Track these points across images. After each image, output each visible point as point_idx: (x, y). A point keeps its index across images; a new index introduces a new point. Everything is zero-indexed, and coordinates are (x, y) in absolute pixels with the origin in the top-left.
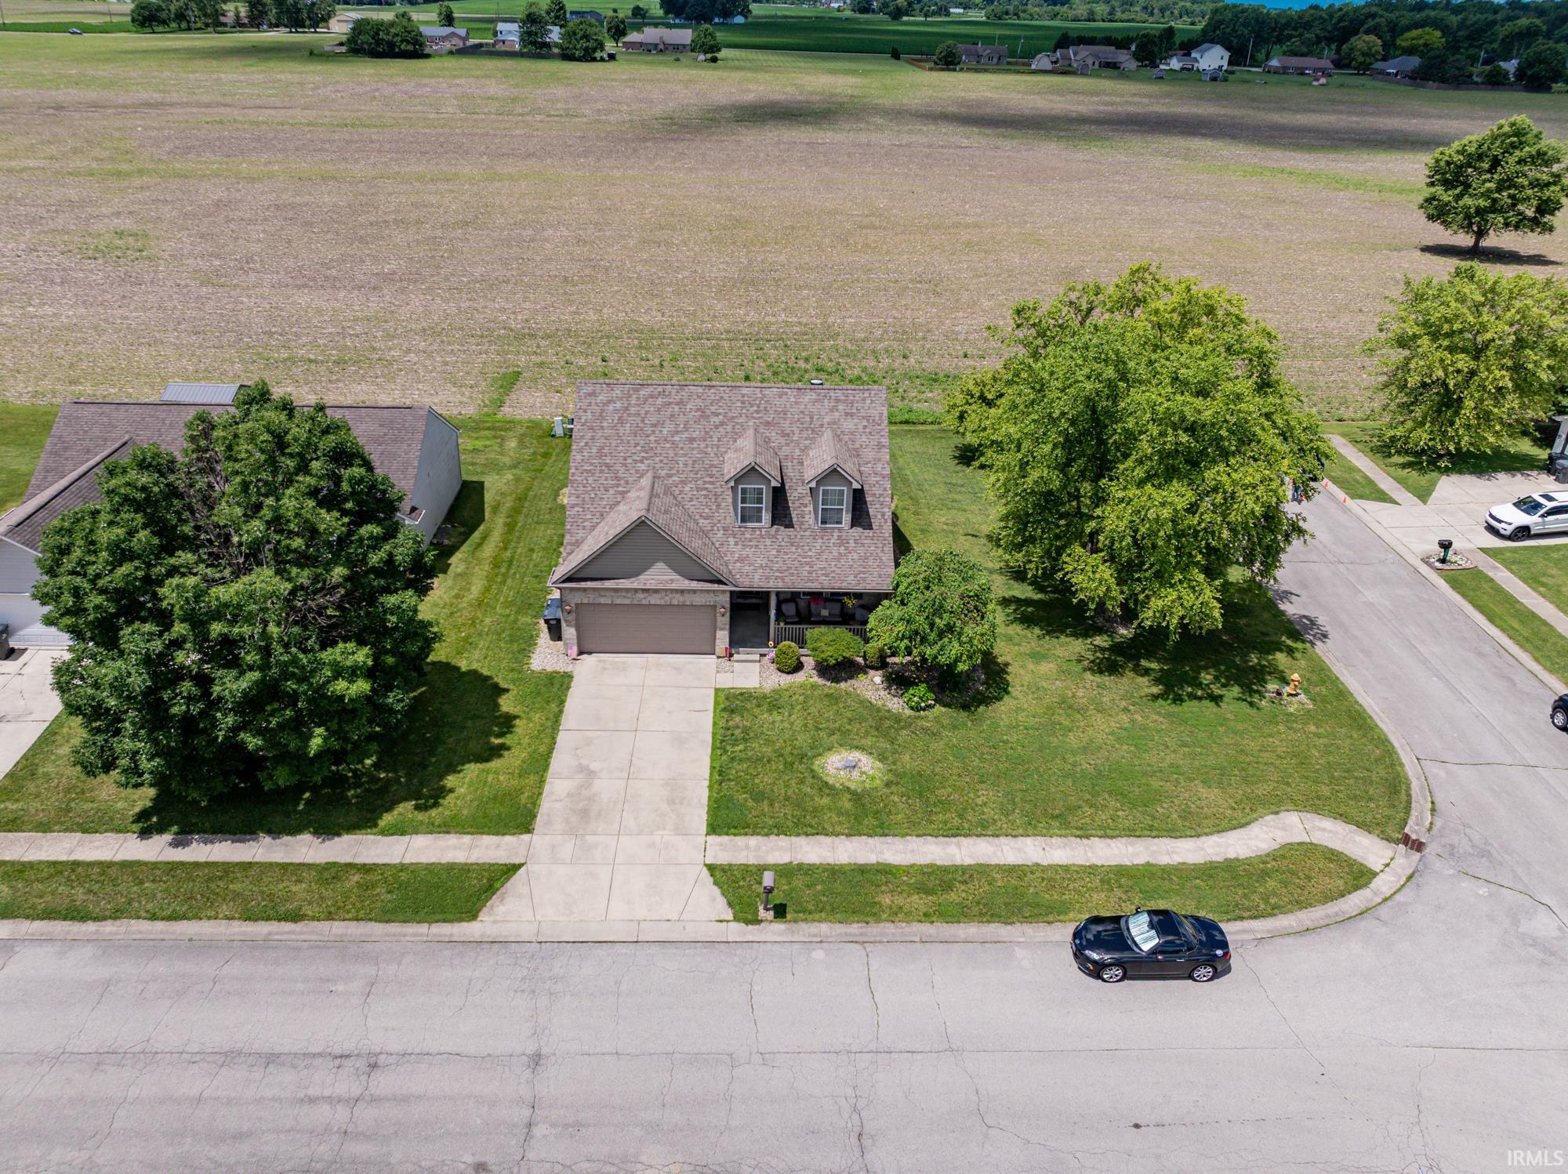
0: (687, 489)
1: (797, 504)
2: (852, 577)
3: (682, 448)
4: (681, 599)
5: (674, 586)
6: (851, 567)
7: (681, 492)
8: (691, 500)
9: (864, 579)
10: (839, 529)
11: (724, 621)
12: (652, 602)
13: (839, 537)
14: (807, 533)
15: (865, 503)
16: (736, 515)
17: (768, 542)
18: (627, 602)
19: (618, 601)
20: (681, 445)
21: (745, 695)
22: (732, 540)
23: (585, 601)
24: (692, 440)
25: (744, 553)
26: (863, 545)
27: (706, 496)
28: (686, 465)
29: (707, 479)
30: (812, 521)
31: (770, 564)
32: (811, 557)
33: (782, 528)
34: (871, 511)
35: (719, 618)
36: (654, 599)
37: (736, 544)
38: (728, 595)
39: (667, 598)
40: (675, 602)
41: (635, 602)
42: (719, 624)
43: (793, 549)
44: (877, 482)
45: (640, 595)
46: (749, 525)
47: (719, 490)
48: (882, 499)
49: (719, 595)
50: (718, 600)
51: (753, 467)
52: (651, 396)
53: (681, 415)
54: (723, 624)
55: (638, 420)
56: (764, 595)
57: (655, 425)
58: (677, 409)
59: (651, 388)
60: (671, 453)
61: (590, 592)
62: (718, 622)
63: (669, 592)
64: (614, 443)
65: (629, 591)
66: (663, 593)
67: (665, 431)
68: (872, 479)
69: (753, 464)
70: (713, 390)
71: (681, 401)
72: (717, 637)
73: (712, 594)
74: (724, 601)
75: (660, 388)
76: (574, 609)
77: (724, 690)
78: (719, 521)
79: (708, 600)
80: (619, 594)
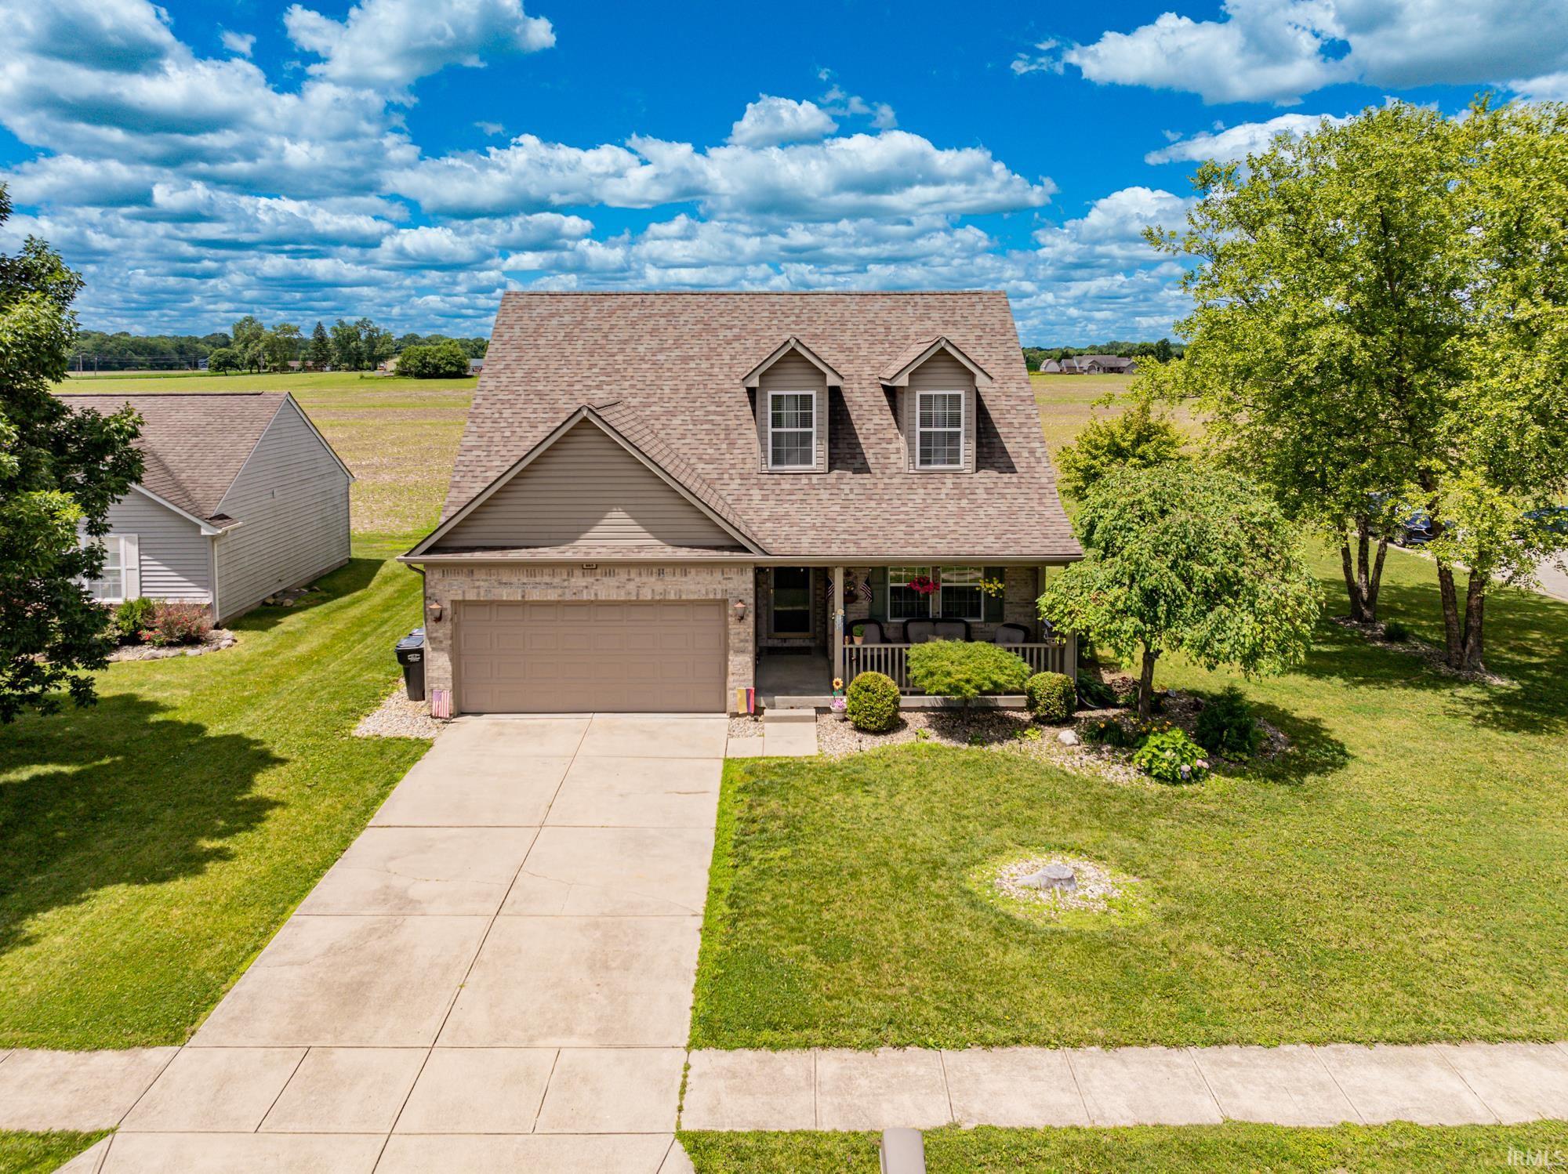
0: (676, 421)
1: (873, 439)
2: (991, 539)
3: (670, 370)
4: (659, 587)
5: (644, 555)
6: (986, 525)
7: (664, 427)
8: (683, 436)
9: (1017, 542)
10: (955, 473)
11: (743, 633)
12: (602, 597)
13: (956, 486)
14: (894, 481)
15: (997, 435)
16: (764, 450)
17: (824, 495)
18: (553, 595)
19: (535, 595)
20: (666, 366)
21: (789, 769)
22: (756, 493)
23: (471, 596)
24: (686, 359)
25: (781, 510)
26: (1003, 496)
27: (708, 432)
28: (675, 390)
29: (713, 408)
30: (903, 463)
31: (829, 523)
32: (907, 513)
33: (849, 474)
34: (1009, 447)
35: (734, 627)
36: (607, 589)
37: (765, 498)
38: (750, 575)
39: (631, 586)
40: (647, 595)
41: (568, 597)
42: (733, 640)
43: (873, 504)
44: (1013, 407)
45: (579, 581)
46: (787, 468)
47: (733, 423)
48: (1025, 430)
49: (732, 573)
50: (730, 585)
51: (793, 349)
52: (622, 308)
53: (670, 329)
54: (742, 641)
55: (598, 336)
56: (823, 573)
57: (625, 342)
58: (663, 321)
59: (621, 299)
60: (650, 376)
61: (480, 575)
62: (731, 637)
63: (634, 573)
64: (554, 365)
65: (558, 570)
66: (623, 575)
67: (641, 349)
68: (1003, 403)
69: (793, 342)
70: (723, 299)
71: (671, 313)
72: (731, 669)
73: (718, 576)
74: (743, 586)
75: (637, 299)
76: (448, 613)
77: (743, 761)
78: (733, 466)
79: (711, 587)
80: (538, 579)
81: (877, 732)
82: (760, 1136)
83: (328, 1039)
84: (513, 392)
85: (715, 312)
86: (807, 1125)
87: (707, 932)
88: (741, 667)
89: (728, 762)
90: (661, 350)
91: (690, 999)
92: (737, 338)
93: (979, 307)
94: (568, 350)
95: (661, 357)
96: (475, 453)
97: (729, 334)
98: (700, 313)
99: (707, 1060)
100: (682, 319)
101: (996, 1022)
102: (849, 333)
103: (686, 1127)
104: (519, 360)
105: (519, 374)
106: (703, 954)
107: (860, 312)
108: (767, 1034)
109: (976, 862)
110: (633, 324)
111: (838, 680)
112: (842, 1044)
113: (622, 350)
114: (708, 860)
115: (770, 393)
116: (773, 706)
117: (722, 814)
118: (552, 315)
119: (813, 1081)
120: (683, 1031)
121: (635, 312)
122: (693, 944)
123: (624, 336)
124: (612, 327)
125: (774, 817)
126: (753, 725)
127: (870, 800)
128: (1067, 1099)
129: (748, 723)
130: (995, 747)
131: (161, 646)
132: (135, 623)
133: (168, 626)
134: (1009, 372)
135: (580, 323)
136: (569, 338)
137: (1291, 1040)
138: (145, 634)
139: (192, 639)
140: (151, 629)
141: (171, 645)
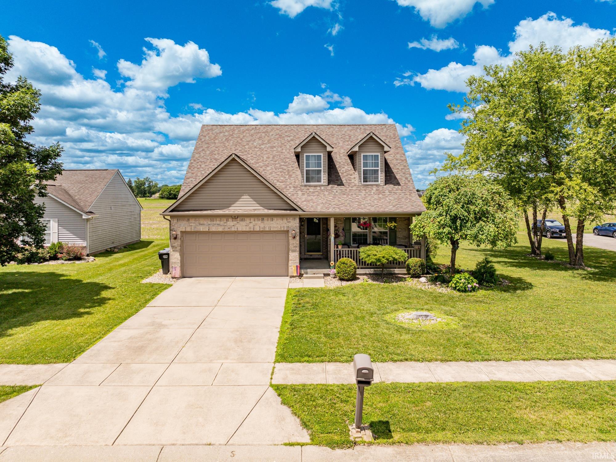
0: (268, 168)
1: (345, 174)
2: (392, 206)
3: (266, 151)
4: (262, 225)
5: (256, 212)
6: (389, 202)
7: (264, 170)
8: (271, 173)
9: (401, 207)
10: (377, 185)
11: (295, 243)
12: (240, 229)
13: (377, 190)
14: (353, 188)
15: (393, 173)
16: (303, 177)
17: (326, 193)
18: (220, 229)
19: (213, 229)
20: (265, 149)
22: (300, 193)
23: (188, 229)
24: (272, 147)
25: (309, 198)
26: (396, 193)
27: (281, 172)
28: (268, 158)
29: (283, 164)
30: (357, 182)
31: (328, 202)
32: (358, 199)
33: (336, 186)
34: (398, 177)
35: (292, 241)
36: (242, 226)
37: (303, 194)
38: (298, 221)
39: (251, 225)
40: (257, 229)
41: (226, 230)
42: (291, 247)
43: (345, 196)
44: (399, 163)
45: (231, 223)
46: (312, 184)
47: (291, 169)
48: (403, 171)
49: (291, 220)
50: (290, 225)
51: (314, 137)
52: (248, 130)
53: (266, 137)
54: (294, 247)
55: (238, 139)
56: (325, 220)
57: (249, 141)
58: (263, 134)
59: (247, 127)
60: (259, 153)
61: (192, 221)
62: (290, 245)
63: (252, 219)
64: (221, 149)
65: (222, 219)
66: (248, 220)
67: (255, 144)
68: (395, 162)
69: (314, 134)
70: (287, 127)
71: (267, 132)
72: (290, 258)
73: (285, 221)
74: (295, 225)
75: (254, 127)
76: (179, 236)
77: (295, 289)
78: (291, 184)
79: (282, 225)
80: (215, 223)
81: (348, 280)
82: (304, 385)
83: (129, 361)
84: (205, 159)
85: (283, 131)
86: (323, 382)
87: (281, 332)
88: (294, 257)
89: (289, 290)
90: (263, 144)
91: (275, 350)
92: (292, 140)
93: (385, 129)
94: (227, 144)
95: (263, 146)
96: (191, 179)
97: (289, 139)
98: (278, 131)
99: (281, 366)
100: (271, 134)
101: (398, 354)
102: (335, 138)
103: (274, 382)
104: (208, 147)
105: (208, 152)
106: (280, 338)
107: (339, 131)
108: (306, 358)
109: (388, 313)
110: (252, 135)
111: (332, 262)
112: (336, 361)
113: (248, 144)
114: (282, 314)
115: (305, 154)
116: (307, 273)
117: (287, 303)
118: (221, 133)
119: (325, 371)
120: (273, 358)
121: (253, 131)
122: (276, 336)
123: (248, 139)
124: (244, 136)
125: (308, 303)
126: (299, 280)
127: (345, 298)
128: (427, 375)
129: (297, 279)
130: (394, 284)
131: (66, 260)
132: (55, 251)
133: (68, 253)
134: (397, 151)
135: (232, 135)
136: (227, 140)
137: (516, 359)
138: (59, 255)
139: (78, 258)
140: (62, 253)
141: (70, 260)
